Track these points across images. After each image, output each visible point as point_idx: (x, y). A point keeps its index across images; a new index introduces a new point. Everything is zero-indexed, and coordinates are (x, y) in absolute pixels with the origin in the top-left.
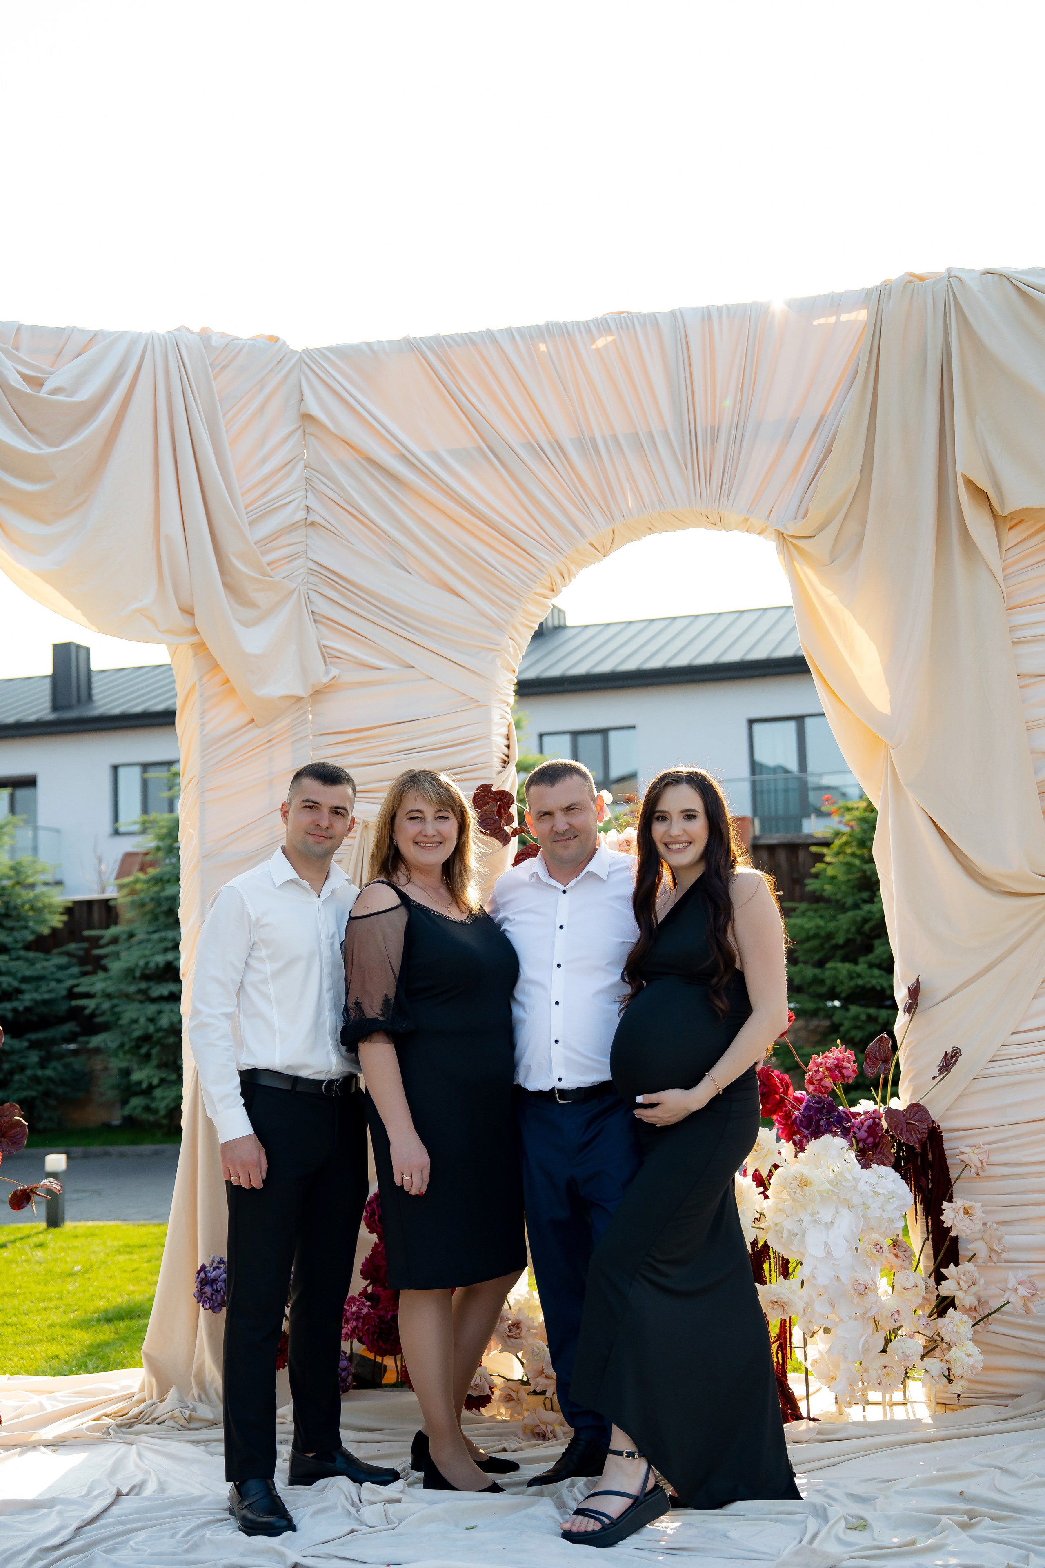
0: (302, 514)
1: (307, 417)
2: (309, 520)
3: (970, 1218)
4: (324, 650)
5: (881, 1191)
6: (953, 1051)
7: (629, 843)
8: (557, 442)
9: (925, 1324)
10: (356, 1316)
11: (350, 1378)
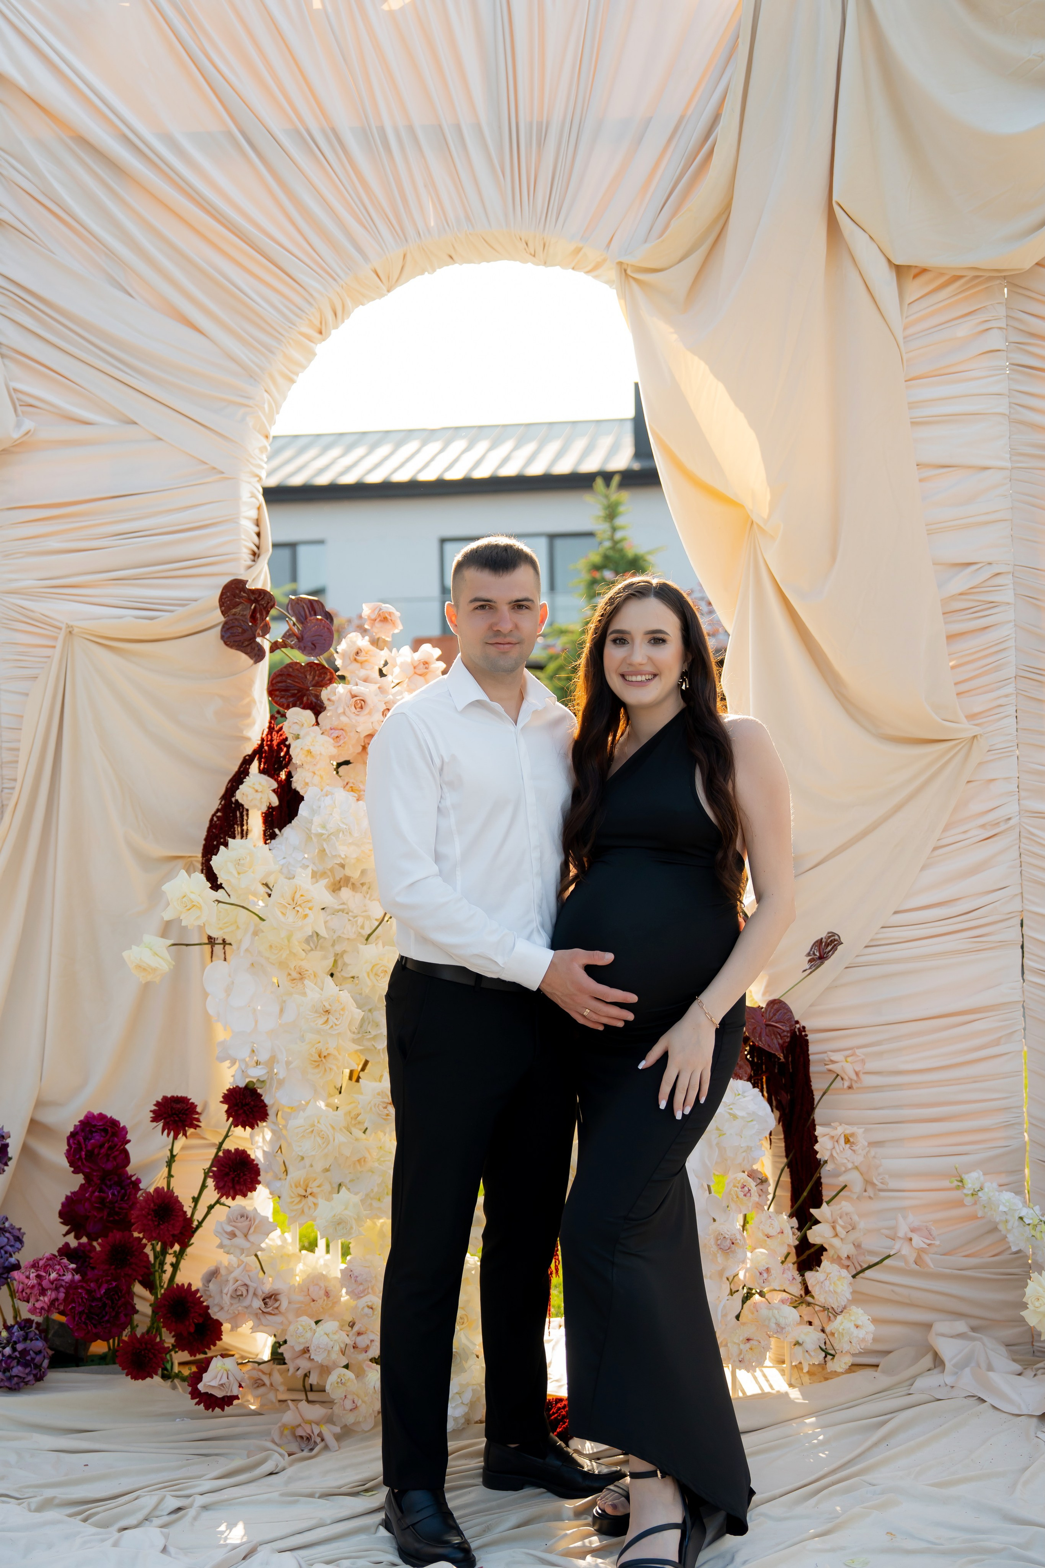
3: (852, 1148)
4: (14, 396)
5: (740, 1113)
6: (829, 937)
7: (427, 665)
8: (333, 130)
9: (791, 1279)
10: (56, 1285)
11: (46, 1363)
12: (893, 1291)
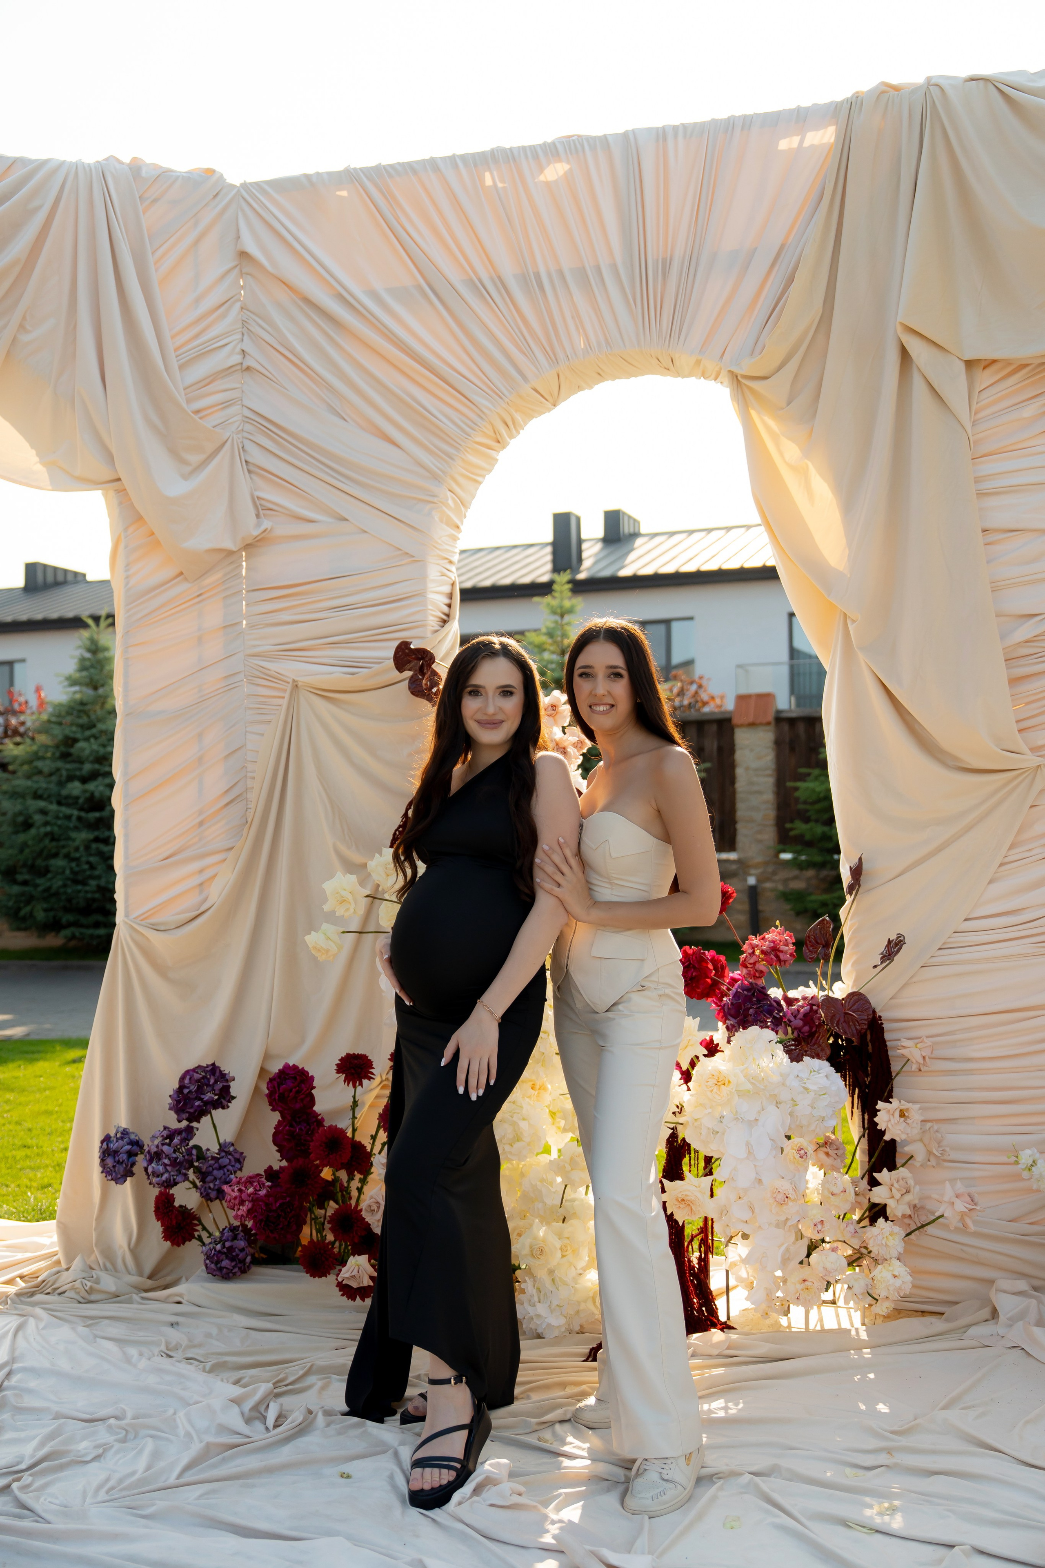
0: (236, 359)
1: (243, 255)
2: (245, 366)
3: (906, 1121)
4: (258, 502)
5: (812, 1087)
6: (897, 938)
8: (500, 278)
9: (853, 1232)
10: (252, 1198)
11: (248, 1259)
12: (962, 1250)
